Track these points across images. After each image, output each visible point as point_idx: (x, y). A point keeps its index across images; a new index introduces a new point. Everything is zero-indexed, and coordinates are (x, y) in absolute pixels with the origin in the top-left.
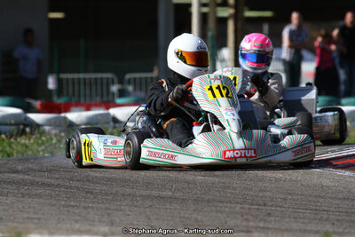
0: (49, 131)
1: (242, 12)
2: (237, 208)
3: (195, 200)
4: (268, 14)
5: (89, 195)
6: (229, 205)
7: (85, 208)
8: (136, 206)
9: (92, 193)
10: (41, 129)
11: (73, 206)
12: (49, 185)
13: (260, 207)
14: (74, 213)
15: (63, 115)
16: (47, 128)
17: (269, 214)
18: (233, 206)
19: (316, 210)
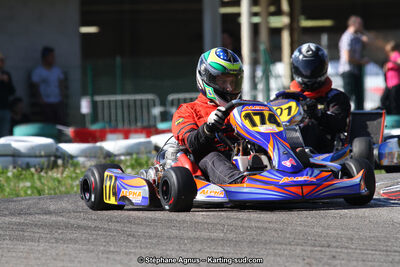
0: (83, 163)
1: (298, 21)
2: (298, 251)
3: (251, 242)
4: (327, 23)
5: (130, 239)
6: (289, 247)
7: (126, 254)
8: (183, 251)
9: (134, 236)
10: (75, 160)
11: (113, 252)
12: (86, 228)
13: (323, 249)
14: (115, 260)
15: (98, 144)
16: (81, 160)
17: (334, 257)
18: (293, 248)
19: (387, 251)
